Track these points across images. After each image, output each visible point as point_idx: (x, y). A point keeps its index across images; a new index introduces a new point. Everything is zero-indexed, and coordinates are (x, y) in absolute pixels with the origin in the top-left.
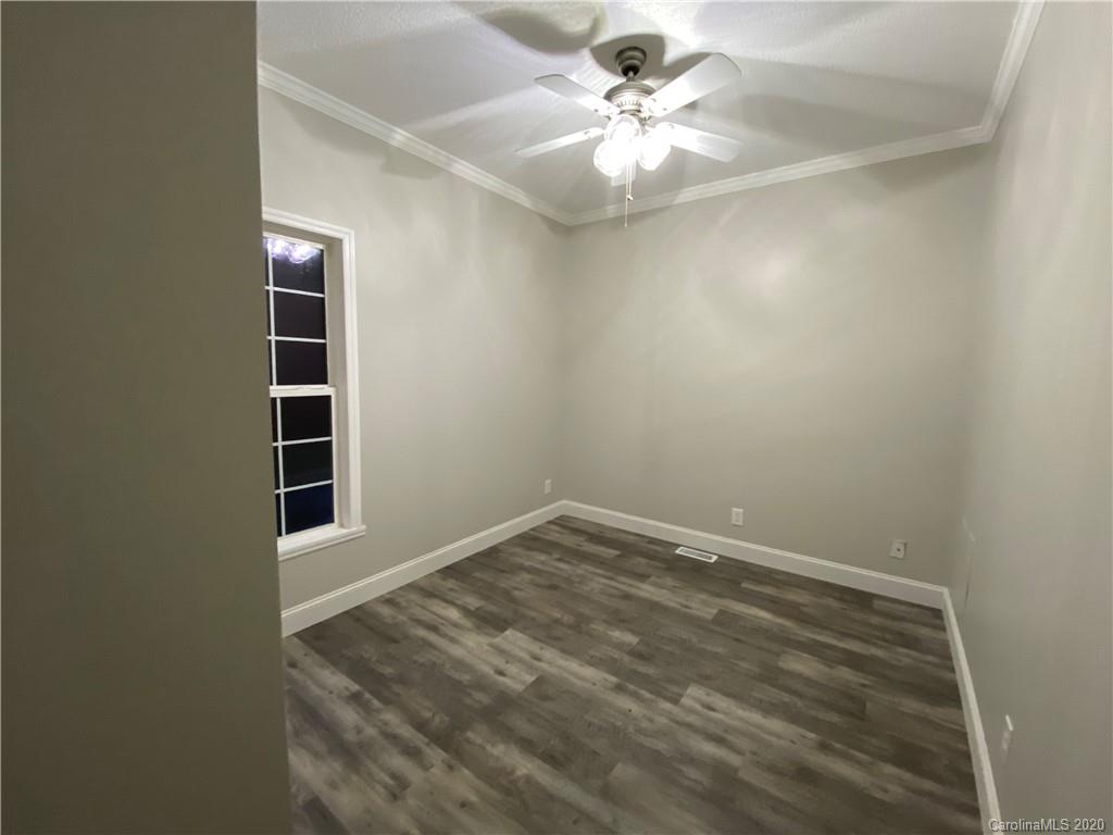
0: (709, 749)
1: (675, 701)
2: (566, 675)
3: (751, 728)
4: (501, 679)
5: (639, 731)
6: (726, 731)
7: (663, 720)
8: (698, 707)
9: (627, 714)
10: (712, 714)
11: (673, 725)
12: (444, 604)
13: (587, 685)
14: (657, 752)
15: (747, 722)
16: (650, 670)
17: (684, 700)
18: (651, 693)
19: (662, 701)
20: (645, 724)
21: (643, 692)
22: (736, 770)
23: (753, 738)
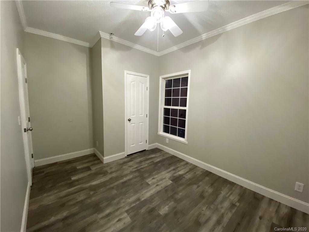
0: (107, 211)
1: (127, 211)
2: (148, 190)
3: (105, 228)
4: (152, 178)
5: (122, 199)
6: (109, 219)
7: (122, 205)
8: (122, 217)
9: (129, 198)
10: (117, 220)
11: (120, 206)
12: (186, 172)
13: (143, 193)
14: (115, 200)
15: (108, 229)
16: (143, 210)
17: (126, 214)
18: (133, 206)
19: (129, 208)
20: (123, 200)
21: (134, 205)
22: (98, 214)
23: (102, 226)
